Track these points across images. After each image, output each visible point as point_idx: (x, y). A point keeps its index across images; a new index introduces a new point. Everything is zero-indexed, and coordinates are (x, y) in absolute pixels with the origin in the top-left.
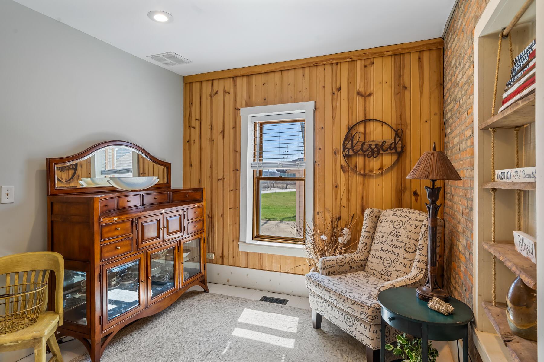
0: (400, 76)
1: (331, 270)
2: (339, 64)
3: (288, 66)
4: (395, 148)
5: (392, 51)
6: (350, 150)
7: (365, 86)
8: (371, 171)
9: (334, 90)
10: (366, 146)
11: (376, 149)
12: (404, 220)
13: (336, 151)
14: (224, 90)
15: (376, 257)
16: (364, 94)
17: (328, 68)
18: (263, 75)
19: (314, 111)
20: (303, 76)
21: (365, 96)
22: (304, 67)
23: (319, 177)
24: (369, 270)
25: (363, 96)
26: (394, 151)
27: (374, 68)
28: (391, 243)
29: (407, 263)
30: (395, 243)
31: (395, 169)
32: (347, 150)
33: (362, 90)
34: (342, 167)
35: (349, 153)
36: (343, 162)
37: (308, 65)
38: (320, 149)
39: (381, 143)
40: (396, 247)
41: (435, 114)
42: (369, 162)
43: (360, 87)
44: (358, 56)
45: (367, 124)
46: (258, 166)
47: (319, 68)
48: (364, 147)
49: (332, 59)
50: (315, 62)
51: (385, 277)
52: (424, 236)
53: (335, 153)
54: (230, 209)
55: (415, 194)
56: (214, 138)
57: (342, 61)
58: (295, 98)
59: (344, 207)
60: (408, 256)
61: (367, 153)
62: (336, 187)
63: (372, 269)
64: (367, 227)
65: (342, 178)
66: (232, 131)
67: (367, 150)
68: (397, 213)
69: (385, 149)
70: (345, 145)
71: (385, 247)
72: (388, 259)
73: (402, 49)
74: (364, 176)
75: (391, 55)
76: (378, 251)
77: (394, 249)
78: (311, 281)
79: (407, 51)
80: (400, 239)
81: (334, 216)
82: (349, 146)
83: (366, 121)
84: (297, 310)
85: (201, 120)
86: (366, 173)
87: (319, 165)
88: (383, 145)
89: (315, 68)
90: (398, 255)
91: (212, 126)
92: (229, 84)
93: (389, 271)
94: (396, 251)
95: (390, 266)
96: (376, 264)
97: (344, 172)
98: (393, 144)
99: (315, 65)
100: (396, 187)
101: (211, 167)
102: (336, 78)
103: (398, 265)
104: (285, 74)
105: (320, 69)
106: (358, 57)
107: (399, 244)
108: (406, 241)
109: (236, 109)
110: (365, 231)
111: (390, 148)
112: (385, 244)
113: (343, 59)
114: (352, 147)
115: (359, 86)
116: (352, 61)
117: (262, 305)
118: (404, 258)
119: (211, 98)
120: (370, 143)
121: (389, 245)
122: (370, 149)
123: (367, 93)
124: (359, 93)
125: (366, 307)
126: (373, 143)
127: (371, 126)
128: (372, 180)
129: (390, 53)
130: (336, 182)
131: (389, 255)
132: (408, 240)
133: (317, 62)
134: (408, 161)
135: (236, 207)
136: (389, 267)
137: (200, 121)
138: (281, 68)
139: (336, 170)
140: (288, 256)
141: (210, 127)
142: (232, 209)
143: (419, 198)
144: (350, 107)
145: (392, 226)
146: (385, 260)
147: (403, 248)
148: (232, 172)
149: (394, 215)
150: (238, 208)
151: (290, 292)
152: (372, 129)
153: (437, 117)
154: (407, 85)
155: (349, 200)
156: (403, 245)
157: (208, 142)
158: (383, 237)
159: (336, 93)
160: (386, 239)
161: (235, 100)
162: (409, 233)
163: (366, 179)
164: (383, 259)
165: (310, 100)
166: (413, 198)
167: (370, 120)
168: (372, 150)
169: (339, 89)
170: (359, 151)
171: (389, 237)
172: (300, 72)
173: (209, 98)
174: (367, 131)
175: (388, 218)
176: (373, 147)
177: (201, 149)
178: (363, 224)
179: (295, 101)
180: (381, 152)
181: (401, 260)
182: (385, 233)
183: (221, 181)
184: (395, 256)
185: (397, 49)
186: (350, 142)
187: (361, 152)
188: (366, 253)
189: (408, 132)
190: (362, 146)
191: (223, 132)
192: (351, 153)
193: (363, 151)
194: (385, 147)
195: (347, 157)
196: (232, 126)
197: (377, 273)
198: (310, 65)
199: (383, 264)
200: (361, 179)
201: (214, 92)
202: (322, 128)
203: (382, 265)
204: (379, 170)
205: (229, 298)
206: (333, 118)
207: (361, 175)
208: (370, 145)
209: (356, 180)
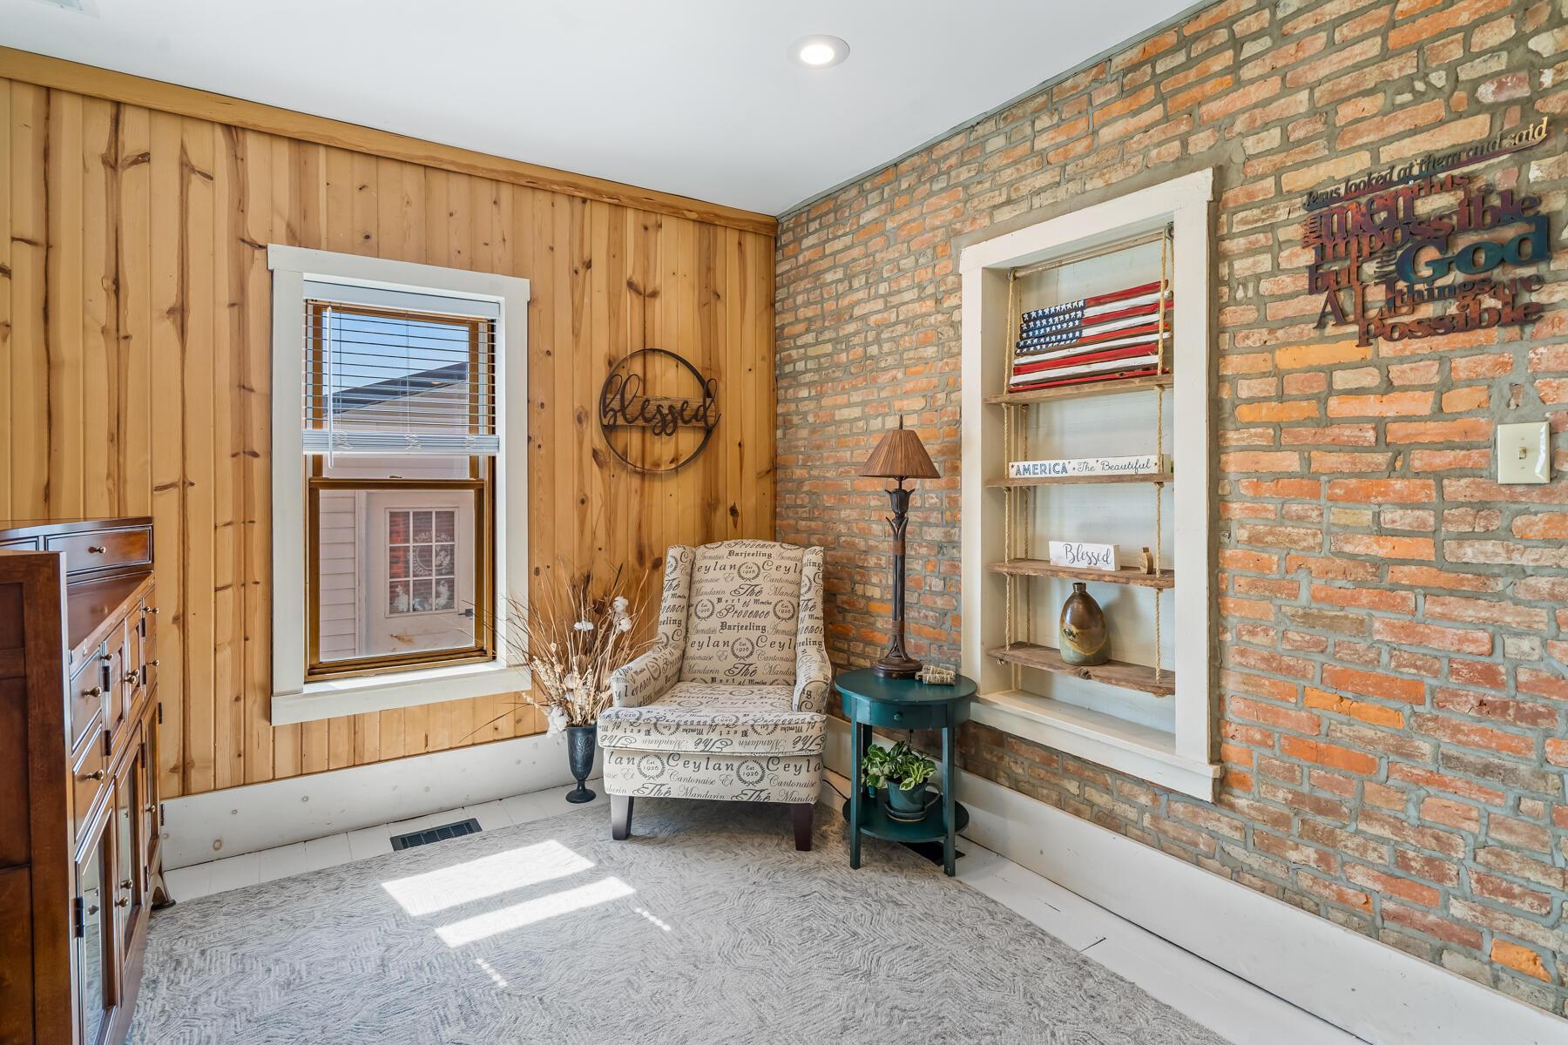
0: (709, 269)
1: (646, 692)
2: (588, 202)
3: (452, 163)
4: (705, 417)
5: (697, 212)
6: (619, 414)
7: (646, 272)
8: (657, 465)
9: (577, 264)
10: (652, 408)
11: (669, 417)
12: (760, 560)
13: (581, 413)
14: (181, 157)
15: (711, 644)
16: (642, 290)
17: (563, 204)
18: (357, 159)
19: (528, 303)
20: (495, 202)
21: (648, 295)
22: (498, 181)
23: (540, 478)
24: (697, 675)
25: (640, 294)
26: (702, 424)
27: (661, 235)
28: (744, 609)
29: (784, 639)
30: (753, 607)
31: (700, 461)
32: (611, 413)
33: (638, 279)
34: (595, 453)
35: (615, 421)
36: (599, 442)
37: (512, 179)
38: (542, 405)
39: (680, 405)
40: (757, 614)
41: (763, 359)
42: (653, 444)
43: (633, 272)
44: (631, 198)
45: (649, 358)
46: (331, 442)
47: (540, 195)
48: (646, 411)
49: (576, 187)
50: (530, 177)
51: (742, 679)
52: (814, 584)
53: (580, 420)
54: (216, 590)
55: (733, 511)
56: (130, 325)
57: (597, 197)
58: (471, 258)
59: (600, 549)
60: (783, 626)
61: (653, 423)
62: (583, 502)
63: (705, 672)
64: (678, 585)
65: (596, 480)
66: (225, 316)
67: (654, 417)
68: (737, 549)
69: (687, 418)
70: (608, 401)
71: (731, 620)
72: (744, 641)
73: (717, 216)
74: (643, 475)
75: (694, 221)
76: (714, 631)
77: (752, 620)
78: (624, 725)
79: (723, 222)
80: (762, 598)
81: (577, 576)
82: (616, 405)
83: (646, 352)
84: (529, 827)
85: (48, 247)
86: (647, 467)
87: (539, 446)
88: (683, 410)
89: (530, 192)
90: (764, 629)
91: (116, 282)
92: (209, 148)
93: (750, 665)
94: (758, 621)
95: (751, 654)
96: (716, 658)
97: (600, 465)
98: (702, 409)
99: (531, 185)
100: (703, 499)
101: (116, 438)
102: (581, 235)
103: (767, 649)
104: (438, 180)
105: (542, 199)
106: (631, 202)
107: (761, 608)
108: (774, 599)
109: (243, 241)
110: (674, 595)
111: (695, 416)
112: (730, 615)
113: (600, 194)
114: (623, 408)
115: (631, 269)
116: (617, 205)
117: (423, 857)
118: (777, 632)
119: (109, 170)
120: (658, 403)
121: (739, 614)
122: (658, 416)
123: (649, 290)
124: (630, 285)
125: (805, 727)
126: (666, 404)
127: (658, 365)
128: (657, 485)
129: (694, 216)
130: (581, 489)
131: (744, 634)
132: (779, 598)
133: (536, 178)
134: (721, 445)
135: (250, 581)
136: (747, 657)
137: (41, 252)
138: (427, 158)
139: (581, 460)
140: (452, 702)
141: (109, 283)
142: (229, 591)
143: (739, 519)
144: (614, 314)
145: (736, 575)
146: (737, 646)
147: (772, 613)
148: (227, 464)
149: (731, 553)
150: (257, 583)
151: (460, 800)
152: (658, 371)
153: (765, 364)
154: (721, 293)
155: (610, 531)
156: (770, 608)
157: (97, 342)
158: (719, 600)
159: (581, 272)
160: (730, 602)
161: (240, 206)
162: (777, 584)
163: (647, 484)
164: (730, 644)
165: (516, 272)
166: (730, 519)
167: (654, 350)
168: (663, 417)
169: (588, 265)
170: (636, 419)
171: (736, 598)
172: (485, 191)
173: (99, 172)
174: (649, 376)
175: (721, 563)
176: (665, 411)
177: (50, 363)
178: (666, 583)
179: (473, 266)
180: (680, 423)
181: (771, 638)
182: (724, 592)
183: (174, 494)
184: (759, 633)
185: (707, 213)
186: (618, 397)
187: (640, 422)
188: (681, 643)
189: (721, 386)
190: (643, 409)
191: (179, 313)
192: (620, 421)
193: (646, 420)
194: (687, 414)
195: (609, 430)
196: (225, 296)
197: (719, 677)
198: (516, 181)
199: (734, 654)
200: (635, 482)
201: (125, 155)
202: (548, 353)
203: (731, 656)
204: (672, 462)
205: (288, 884)
206: (576, 333)
207: (637, 472)
208: (659, 406)
209: (627, 484)
